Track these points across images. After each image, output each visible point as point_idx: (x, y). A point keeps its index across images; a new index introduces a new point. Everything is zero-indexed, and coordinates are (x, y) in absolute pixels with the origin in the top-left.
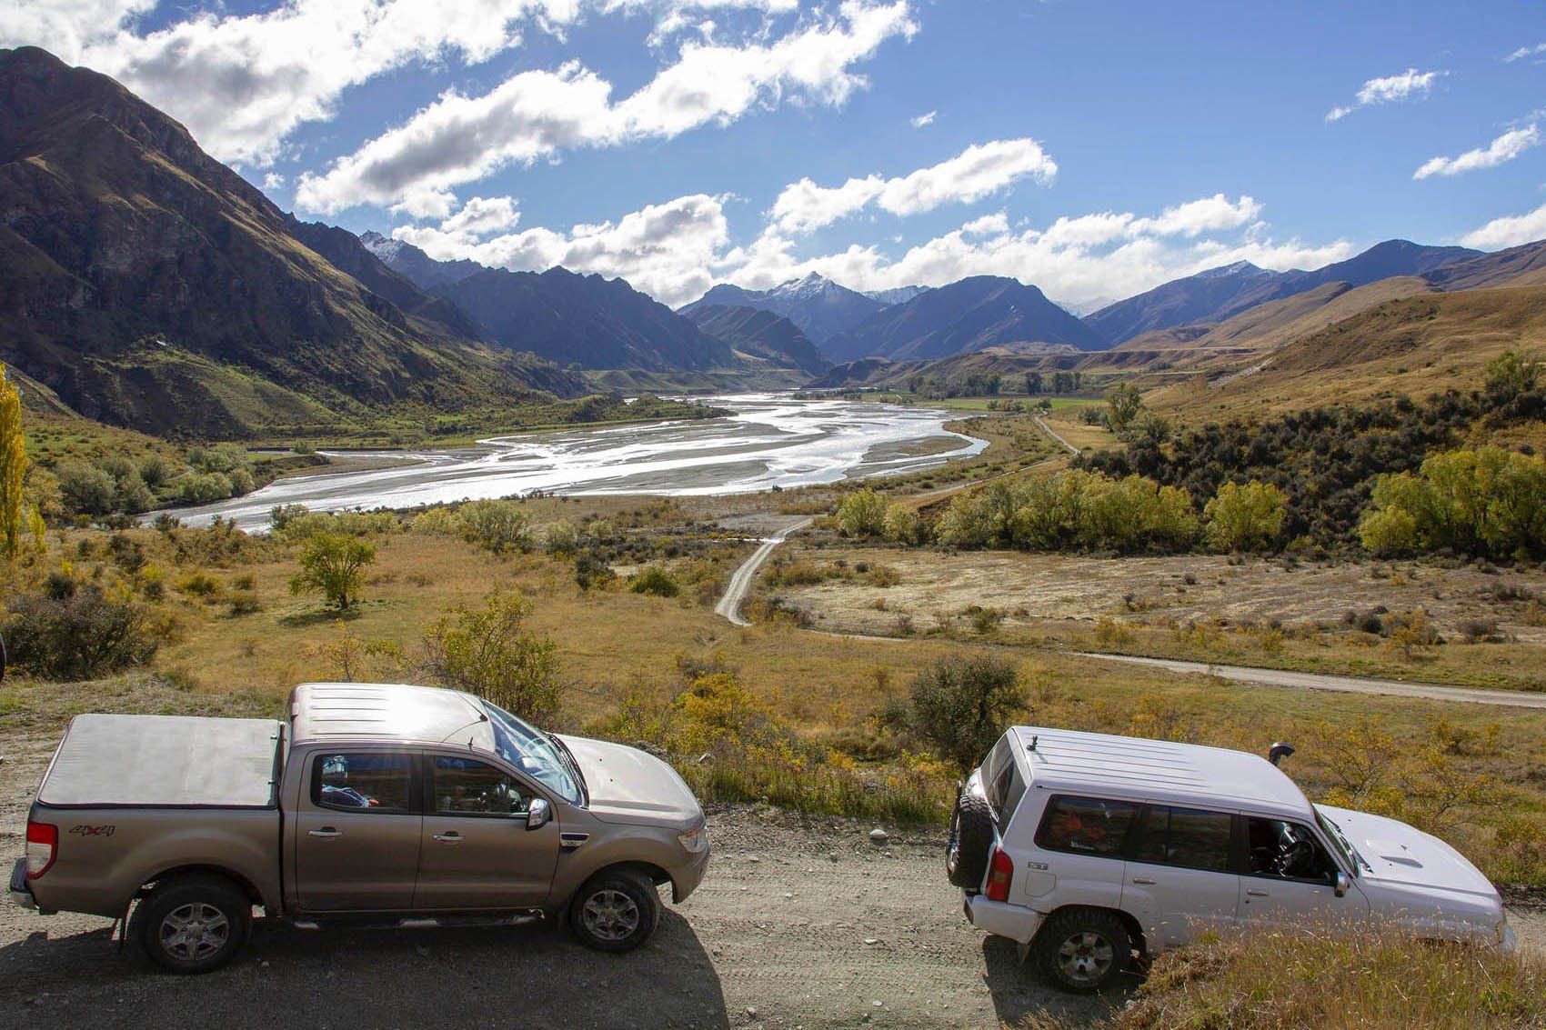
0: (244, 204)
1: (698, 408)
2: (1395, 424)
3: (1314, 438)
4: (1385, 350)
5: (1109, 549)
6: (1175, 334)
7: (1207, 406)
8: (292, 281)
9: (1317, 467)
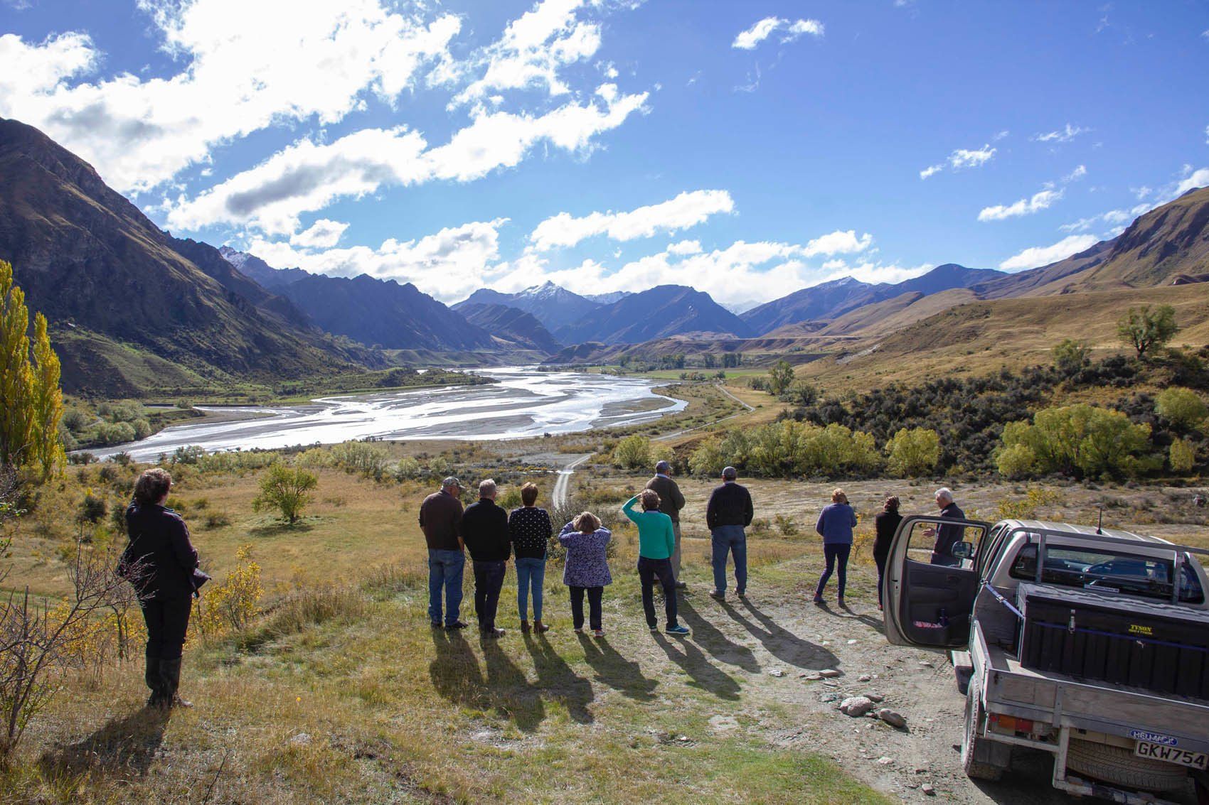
0: (136, 224)
1: (471, 377)
2: (1003, 389)
3: (949, 398)
4: (957, 338)
5: (822, 476)
6: (804, 327)
7: (836, 377)
8: (172, 281)
9: (955, 419)
